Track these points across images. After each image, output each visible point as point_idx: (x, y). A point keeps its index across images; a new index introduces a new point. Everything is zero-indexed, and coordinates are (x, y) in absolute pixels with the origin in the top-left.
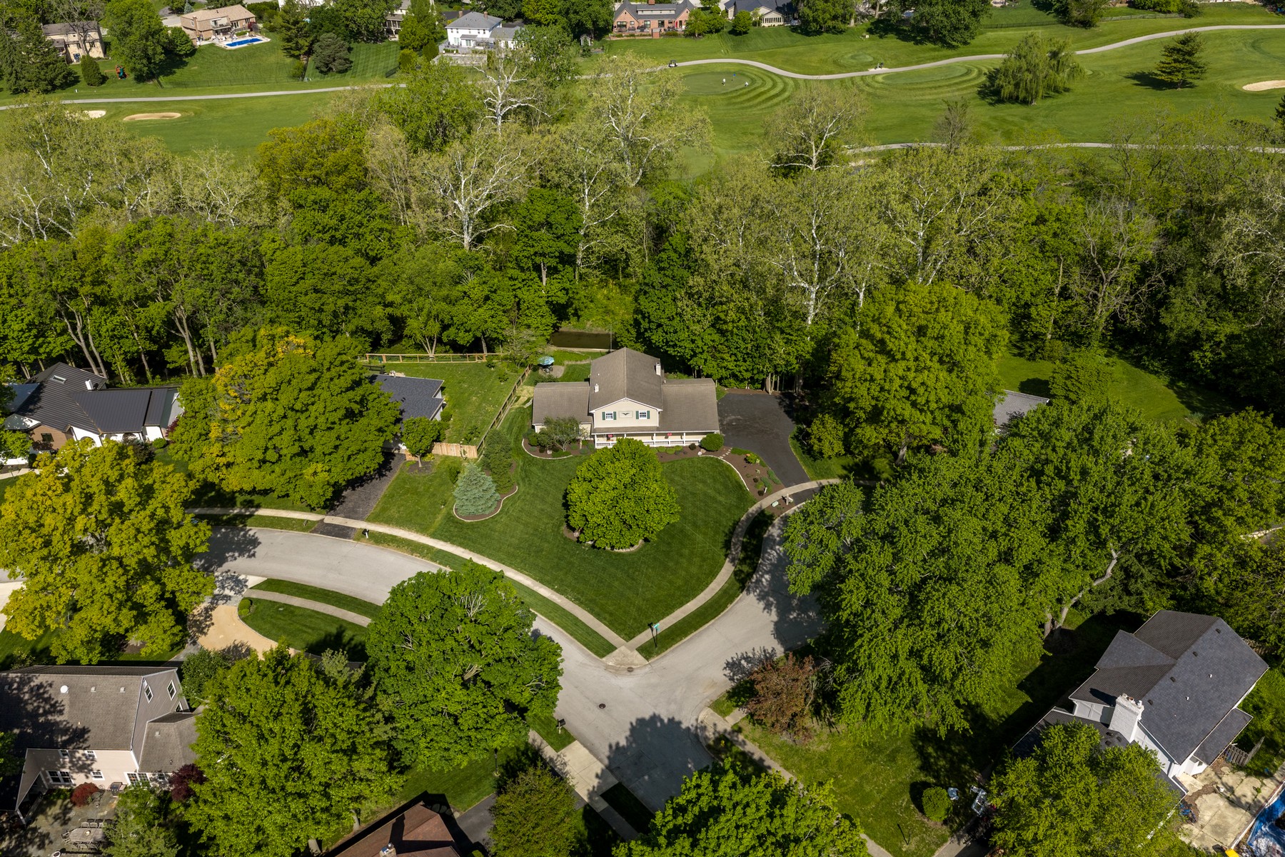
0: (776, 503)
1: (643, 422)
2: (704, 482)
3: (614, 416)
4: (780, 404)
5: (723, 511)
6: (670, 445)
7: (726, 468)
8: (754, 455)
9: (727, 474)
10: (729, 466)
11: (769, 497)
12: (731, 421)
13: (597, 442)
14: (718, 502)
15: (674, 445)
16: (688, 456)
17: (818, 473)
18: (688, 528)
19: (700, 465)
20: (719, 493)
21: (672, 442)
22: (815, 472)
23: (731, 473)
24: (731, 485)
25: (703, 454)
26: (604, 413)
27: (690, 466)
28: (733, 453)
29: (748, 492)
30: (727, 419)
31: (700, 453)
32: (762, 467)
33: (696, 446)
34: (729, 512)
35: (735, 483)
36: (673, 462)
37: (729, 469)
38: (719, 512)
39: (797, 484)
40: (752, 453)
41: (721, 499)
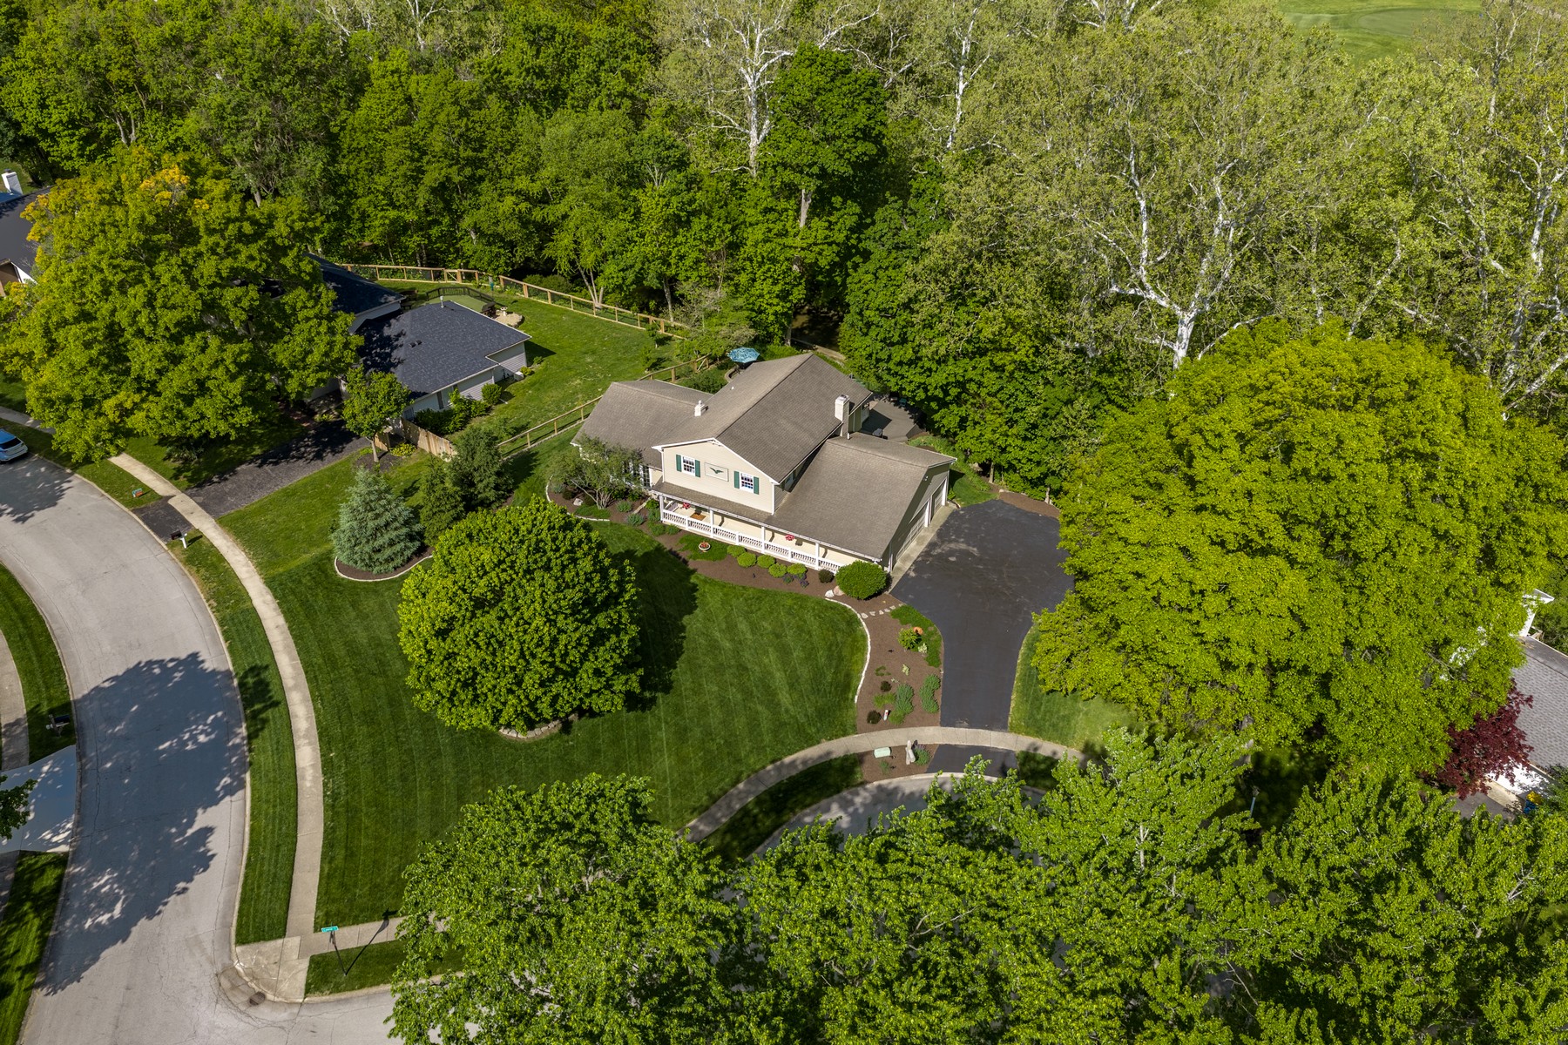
0: (886, 753)
3: (695, 467)
5: (765, 725)
6: (789, 559)
7: (855, 640)
8: (931, 634)
9: (846, 652)
10: (864, 637)
11: (885, 733)
12: (952, 553)
13: (663, 511)
14: (772, 703)
15: (796, 560)
16: (804, 591)
17: (1036, 721)
18: (663, 735)
19: (809, 617)
20: (792, 686)
21: (793, 555)
22: (1032, 716)
23: (853, 654)
24: (829, 679)
25: (836, 597)
26: (678, 457)
27: (789, 612)
28: (895, 614)
29: (851, 706)
30: (947, 547)
31: (829, 594)
32: (925, 664)
33: (832, 578)
34: (775, 732)
35: (841, 677)
36: (766, 593)
37: (857, 645)
38: (753, 725)
39: (971, 726)
40: (931, 629)
41: (785, 698)
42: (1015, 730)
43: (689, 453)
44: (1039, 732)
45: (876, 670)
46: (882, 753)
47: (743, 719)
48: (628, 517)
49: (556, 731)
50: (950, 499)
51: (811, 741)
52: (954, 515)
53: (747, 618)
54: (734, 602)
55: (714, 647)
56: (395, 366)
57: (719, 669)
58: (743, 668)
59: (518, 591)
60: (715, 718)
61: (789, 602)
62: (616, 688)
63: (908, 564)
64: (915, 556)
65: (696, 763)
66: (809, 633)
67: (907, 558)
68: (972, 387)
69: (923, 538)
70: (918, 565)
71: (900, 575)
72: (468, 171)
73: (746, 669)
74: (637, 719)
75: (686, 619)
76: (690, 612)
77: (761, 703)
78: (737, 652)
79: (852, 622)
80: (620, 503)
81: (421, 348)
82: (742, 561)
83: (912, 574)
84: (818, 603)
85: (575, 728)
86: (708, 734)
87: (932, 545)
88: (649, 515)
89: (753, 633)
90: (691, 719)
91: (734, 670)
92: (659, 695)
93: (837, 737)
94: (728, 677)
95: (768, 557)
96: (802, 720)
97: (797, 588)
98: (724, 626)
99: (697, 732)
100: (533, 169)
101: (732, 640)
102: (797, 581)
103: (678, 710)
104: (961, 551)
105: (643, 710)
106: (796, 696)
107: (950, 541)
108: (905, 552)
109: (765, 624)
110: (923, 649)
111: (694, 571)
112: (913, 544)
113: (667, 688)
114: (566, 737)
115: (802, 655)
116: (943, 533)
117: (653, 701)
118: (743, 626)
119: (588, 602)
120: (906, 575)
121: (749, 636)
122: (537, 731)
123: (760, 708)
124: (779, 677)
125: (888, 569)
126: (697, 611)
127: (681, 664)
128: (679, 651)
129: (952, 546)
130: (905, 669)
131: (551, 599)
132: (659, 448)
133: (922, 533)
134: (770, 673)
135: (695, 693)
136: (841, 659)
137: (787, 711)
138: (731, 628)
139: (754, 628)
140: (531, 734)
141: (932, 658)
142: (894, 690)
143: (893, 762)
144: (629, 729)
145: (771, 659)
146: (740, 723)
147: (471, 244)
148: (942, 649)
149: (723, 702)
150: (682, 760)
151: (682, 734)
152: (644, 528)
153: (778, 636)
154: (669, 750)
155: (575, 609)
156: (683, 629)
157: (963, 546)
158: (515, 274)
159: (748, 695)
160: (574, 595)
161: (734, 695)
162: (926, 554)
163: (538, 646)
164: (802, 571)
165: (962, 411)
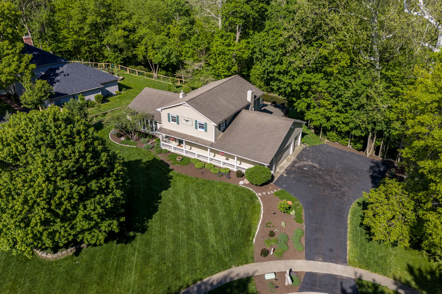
0: (272, 276)
1: (200, 134)
2: (214, 212)
3: (175, 119)
4: (371, 168)
5: (198, 255)
6: (222, 166)
7: (254, 207)
8: (297, 205)
9: (249, 213)
10: (260, 206)
11: (271, 263)
12: (305, 166)
13: (162, 142)
14: (204, 242)
15: (225, 166)
16: (228, 181)
17: (364, 259)
18: (134, 259)
19: (230, 194)
20: (217, 231)
21: (224, 163)
22: (361, 256)
23: (253, 214)
24: (239, 228)
25: (245, 184)
26: (169, 114)
27: (219, 191)
28: (277, 194)
29: (252, 246)
30: (302, 163)
31: (241, 183)
32: (294, 221)
33: (243, 175)
34: (204, 260)
35: (246, 227)
36: (208, 182)
37: (255, 210)
38: (191, 255)
39: (324, 261)
40: (297, 202)
41: (212, 238)
42: (352, 264)
43: (174, 112)
44: (368, 266)
45: (266, 224)
46: (270, 276)
47: (186, 251)
48: (145, 145)
49: (71, 254)
50: (302, 143)
51: (225, 266)
52: (304, 149)
53: (196, 193)
54: (190, 185)
55: (176, 208)
56: (55, 83)
57: (176, 220)
58: (190, 220)
59: (29, 158)
60: (168, 250)
61: (220, 186)
62: (103, 228)
63: (283, 171)
64: (286, 167)
65: (151, 279)
66: (229, 202)
67: (282, 167)
68: (314, 87)
69: (290, 159)
70: (288, 171)
71: (279, 175)
72: (104, 19)
73: (192, 221)
74: (122, 248)
75: (163, 193)
76: (166, 189)
77: (198, 241)
78: (188, 211)
79: (253, 197)
80: (143, 140)
81: (68, 77)
82: (197, 166)
83: (285, 175)
84: (235, 187)
85: (83, 251)
86: (163, 259)
87: (294, 162)
88: (155, 145)
89: (198, 201)
90: (154, 250)
91: (185, 221)
92: (138, 234)
93: (242, 264)
94: (181, 225)
95: (211, 164)
96: (221, 252)
97: (225, 179)
98: (183, 197)
99: (156, 258)
100: (129, 18)
101: (186, 205)
102: (224, 176)
103: (147, 244)
104: (310, 165)
105: (126, 243)
106: (218, 237)
107: (304, 161)
108: (281, 165)
109: (205, 197)
110: (293, 213)
111: (172, 170)
112: (285, 161)
113: (144, 230)
114: (75, 258)
115: (224, 214)
116: (300, 157)
117: (134, 237)
118: (193, 197)
119: (81, 171)
120: (282, 175)
121: (196, 203)
122: (59, 254)
123: (197, 244)
124: (210, 225)
125: (272, 172)
126: (170, 189)
127: (156, 217)
128: (155, 209)
129: (305, 163)
130: (283, 224)
131: (49, 165)
132: (159, 110)
133: (289, 157)
134: (205, 224)
135: (160, 233)
136: (246, 217)
137: (212, 246)
138: (187, 198)
139: (199, 198)
140: (55, 256)
141: (298, 219)
142: (276, 236)
143: (277, 283)
144: (115, 254)
145: (207, 216)
146: (183, 253)
147: (108, 52)
148: (303, 214)
149: (175, 240)
150: (143, 277)
151: (146, 258)
152: (152, 151)
153: (212, 203)
154: (136, 269)
155: (69, 175)
156: (160, 198)
157: (310, 163)
158: (125, 64)
159: (190, 235)
160: (69, 164)
161: (182, 236)
162: (292, 166)
163: (39, 196)
164: (228, 171)
165: (308, 100)
